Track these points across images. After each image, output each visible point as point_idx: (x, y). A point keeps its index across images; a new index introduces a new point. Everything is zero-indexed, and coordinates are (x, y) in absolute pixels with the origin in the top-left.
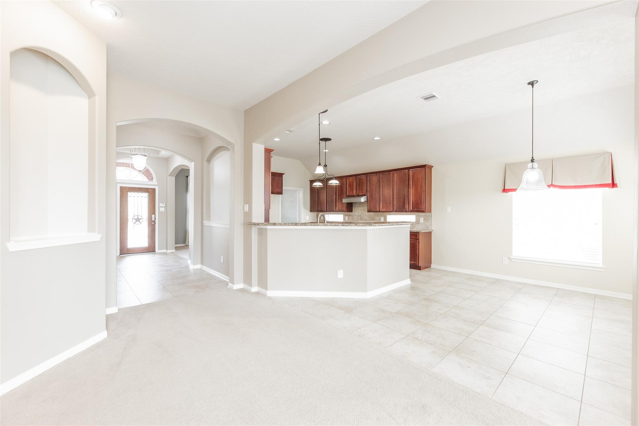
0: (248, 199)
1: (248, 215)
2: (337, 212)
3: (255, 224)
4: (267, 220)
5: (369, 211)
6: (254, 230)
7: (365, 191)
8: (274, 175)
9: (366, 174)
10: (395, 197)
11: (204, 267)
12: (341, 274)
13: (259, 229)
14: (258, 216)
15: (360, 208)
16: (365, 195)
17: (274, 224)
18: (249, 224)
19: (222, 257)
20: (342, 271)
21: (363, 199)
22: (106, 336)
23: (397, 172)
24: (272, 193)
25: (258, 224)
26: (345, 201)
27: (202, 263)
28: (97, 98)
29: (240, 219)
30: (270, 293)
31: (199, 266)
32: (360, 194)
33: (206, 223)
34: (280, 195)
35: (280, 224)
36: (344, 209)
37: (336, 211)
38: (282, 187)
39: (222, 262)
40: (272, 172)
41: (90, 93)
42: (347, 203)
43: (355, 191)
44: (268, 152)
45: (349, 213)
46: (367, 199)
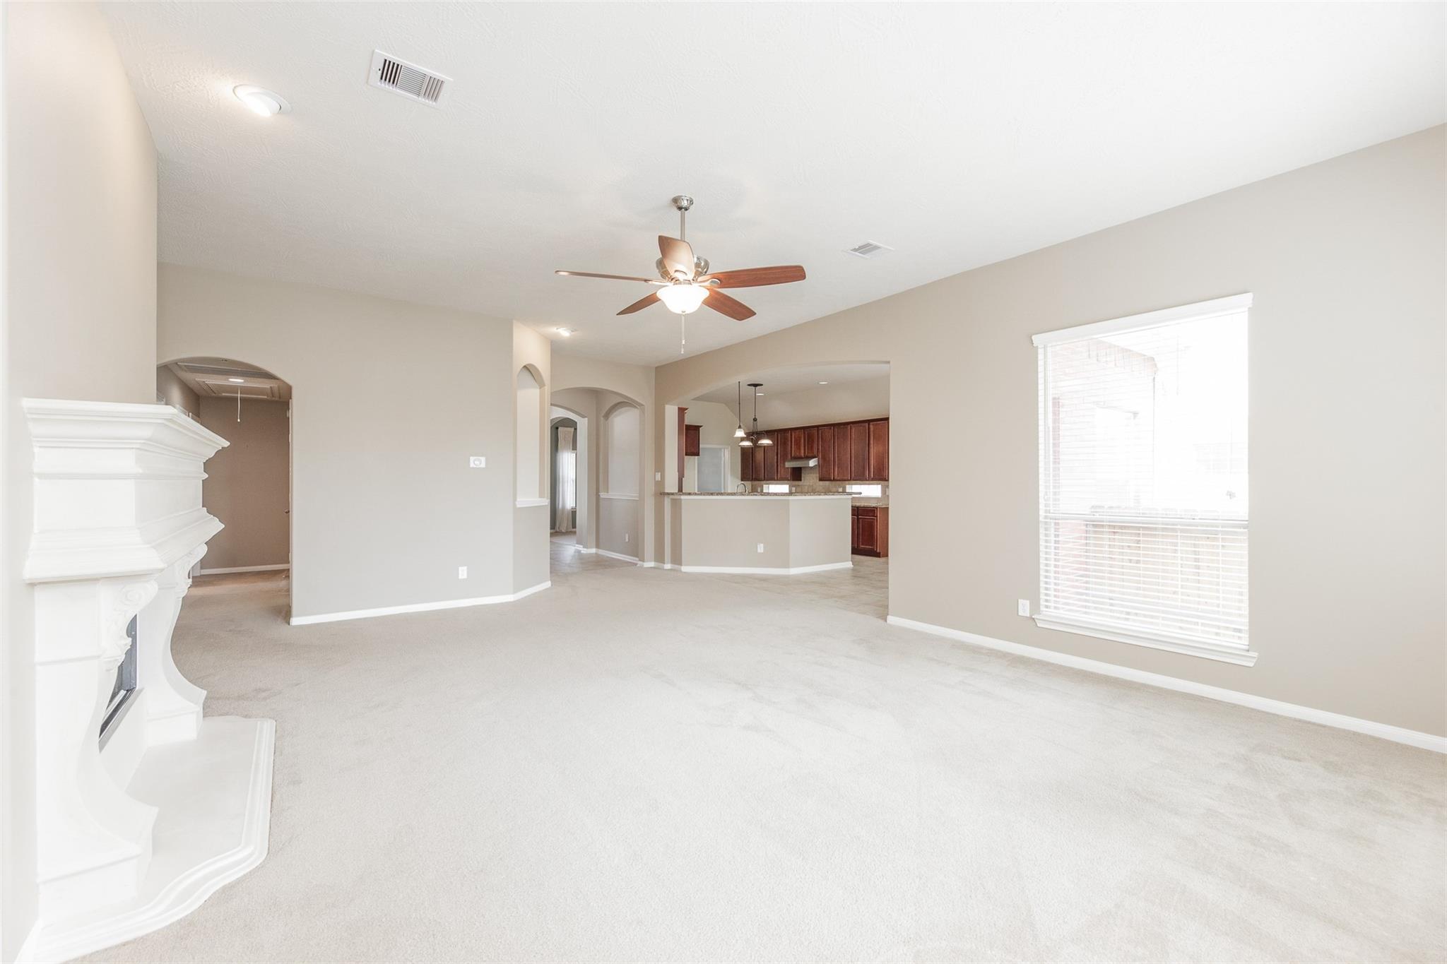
0: (660, 465)
1: (660, 484)
2: (778, 482)
3: (668, 494)
4: (680, 489)
5: (820, 480)
6: (667, 501)
7: (815, 453)
8: (689, 428)
9: (817, 427)
10: (853, 459)
11: (600, 550)
12: (761, 549)
13: (672, 499)
14: (671, 486)
15: (812, 475)
16: (815, 457)
17: (690, 494)
18: (661, 494)
19: (627, 535)
20: (762, 545)
21: (812, 463)
22: (550, 585)
23: (855, 425)
24: (686, 455)
25: (672, 494)
26: (789, 465)
27: (598, 546)
28: (546, 387)
29: (650, 489)
30: (685, 569)
31: (593, 551)
32: (810, 455)
33: (603, 495)
34: (696, 457)
35: (696, 494)
36: (789, 476)
37: (777, 480)
38: (699, 446)
39: (627, 540)
40: (686, 426)
41: (541, 384)
42: (793, 468)
43: (803, 451)
44: (682, 411)
45: (797, 483)
46: (819, 463)
